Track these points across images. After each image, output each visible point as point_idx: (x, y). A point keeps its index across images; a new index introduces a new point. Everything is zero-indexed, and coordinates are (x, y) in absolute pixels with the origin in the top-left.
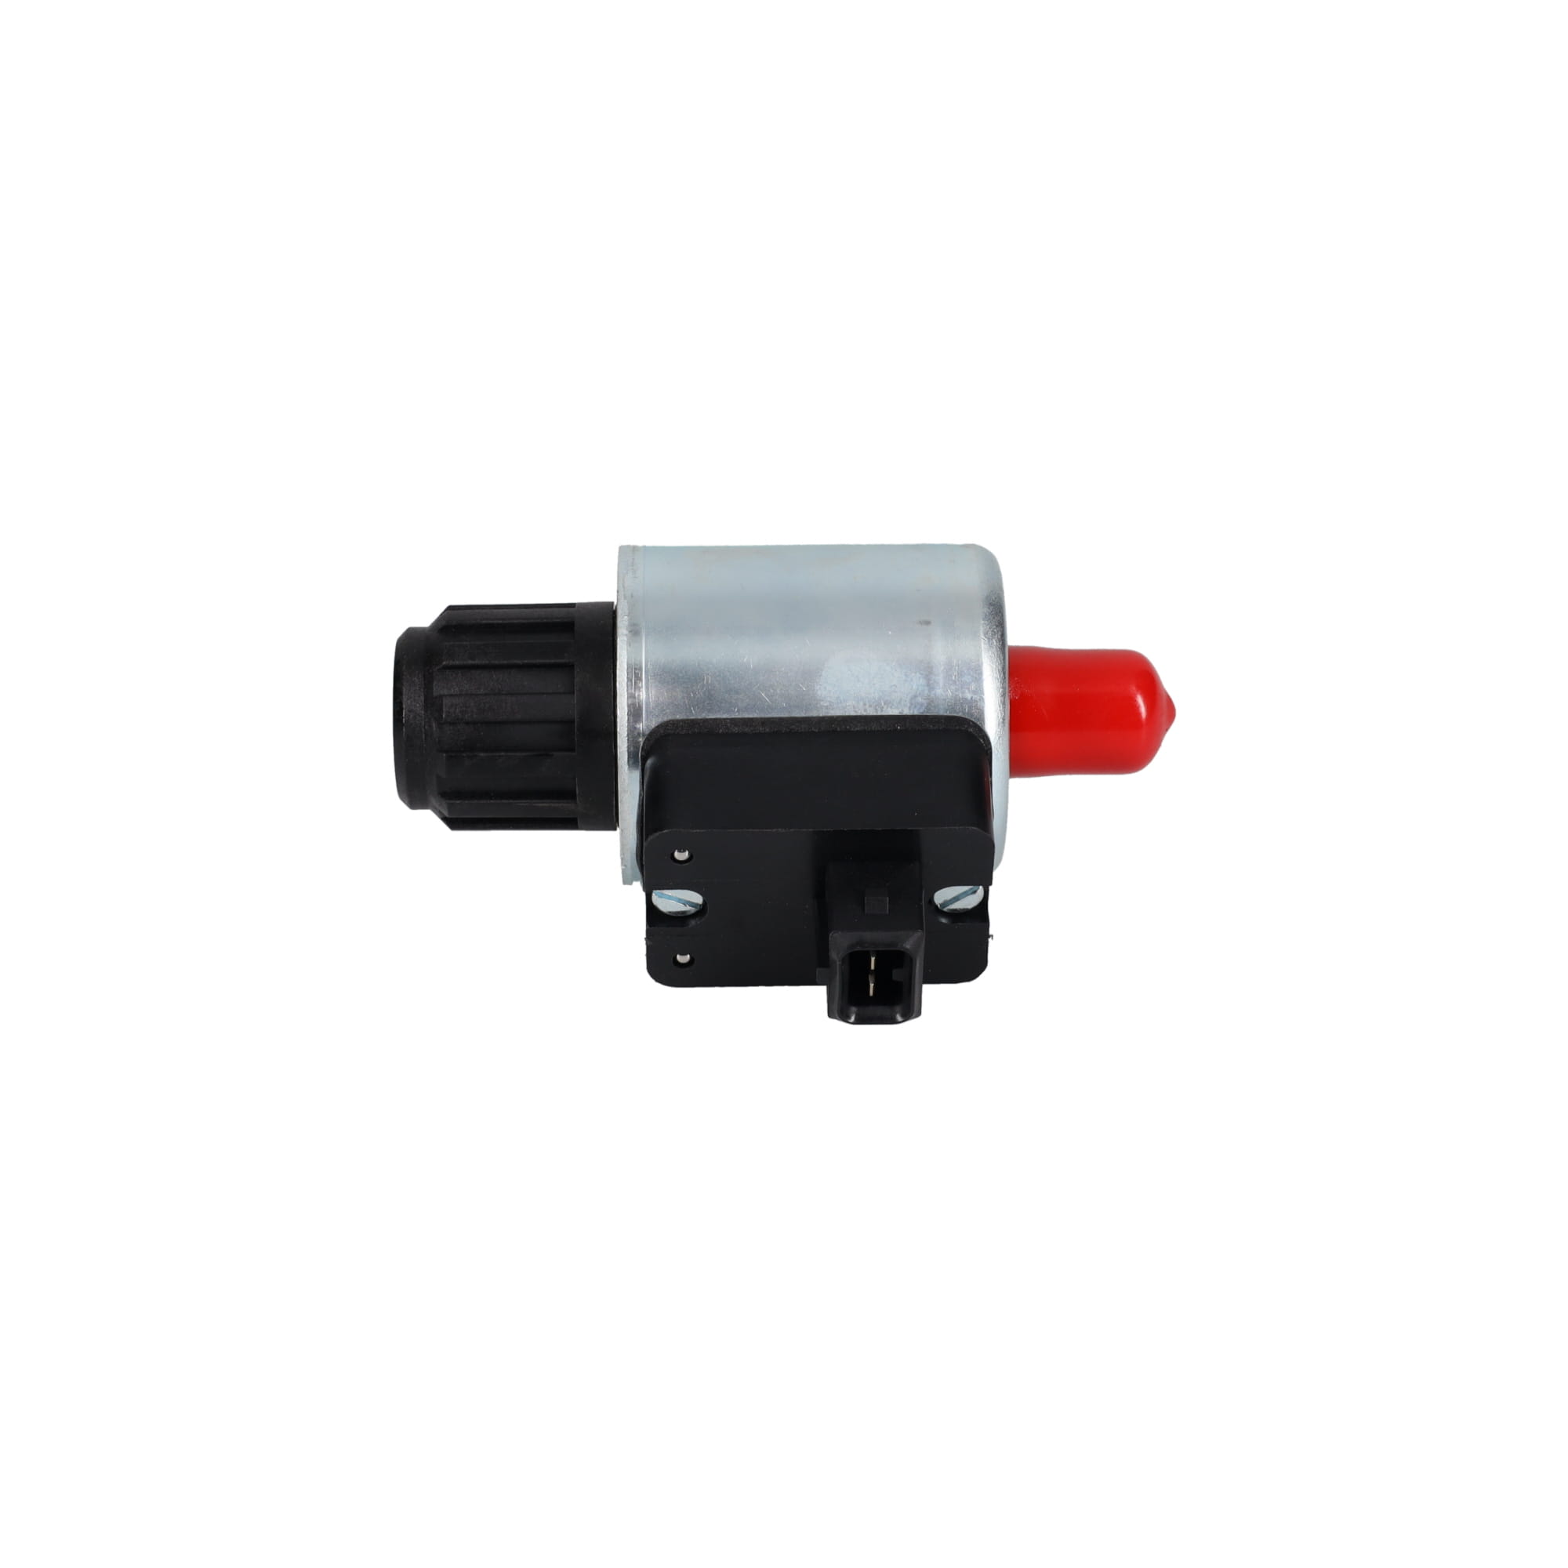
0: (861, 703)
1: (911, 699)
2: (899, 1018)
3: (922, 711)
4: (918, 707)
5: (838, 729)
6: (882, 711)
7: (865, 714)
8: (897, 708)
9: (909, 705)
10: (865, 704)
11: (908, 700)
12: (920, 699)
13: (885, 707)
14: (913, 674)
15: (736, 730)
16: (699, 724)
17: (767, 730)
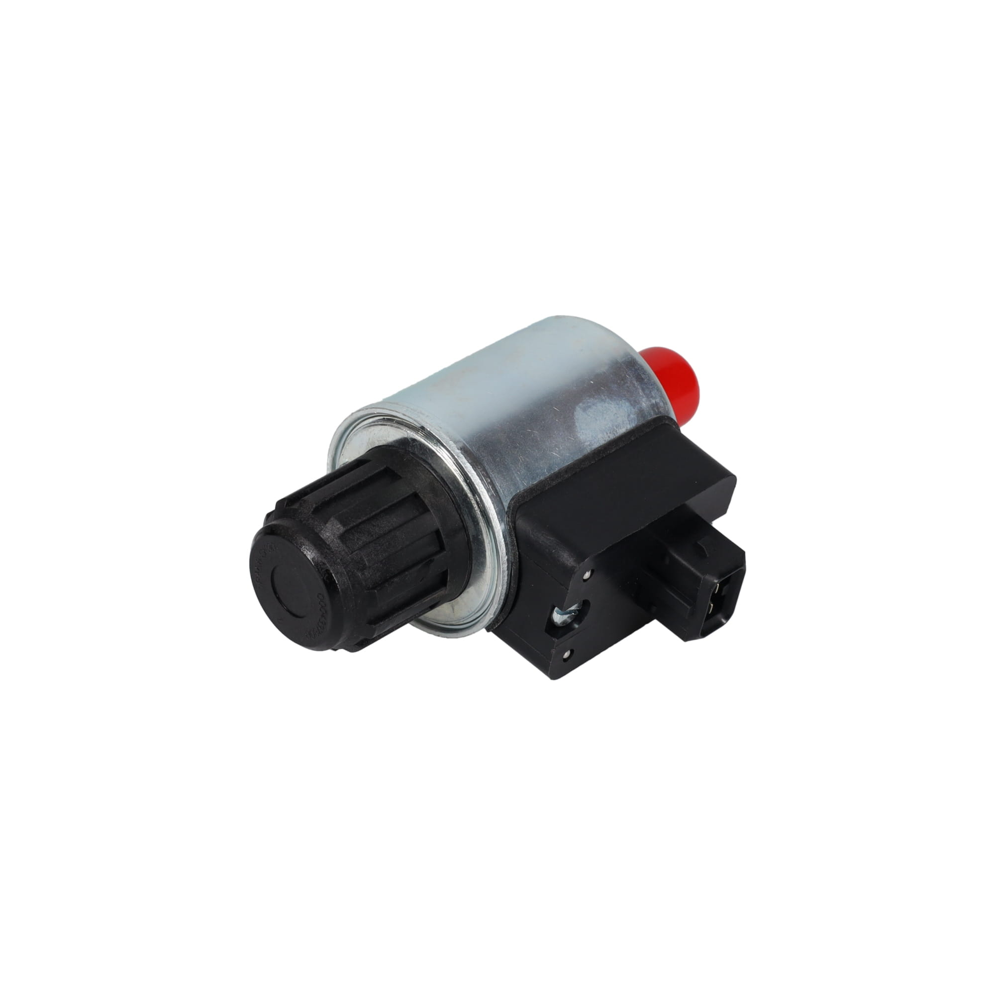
0: (605, 434)
1: (628, 418)
2: (724, 621)
3: (636, 423)
4: (633, 421)
5: (604, 456)
6: (617, 433)
7: (609, 439)
8: (624, 427)
9: (628, 422)
10: (607, 434)
11: (626, 419)
12: (632, 416)
13: (617, 430)
14: (621, 402)
15: (554, 483)
16: (534, 490)
17: (570, 475)
